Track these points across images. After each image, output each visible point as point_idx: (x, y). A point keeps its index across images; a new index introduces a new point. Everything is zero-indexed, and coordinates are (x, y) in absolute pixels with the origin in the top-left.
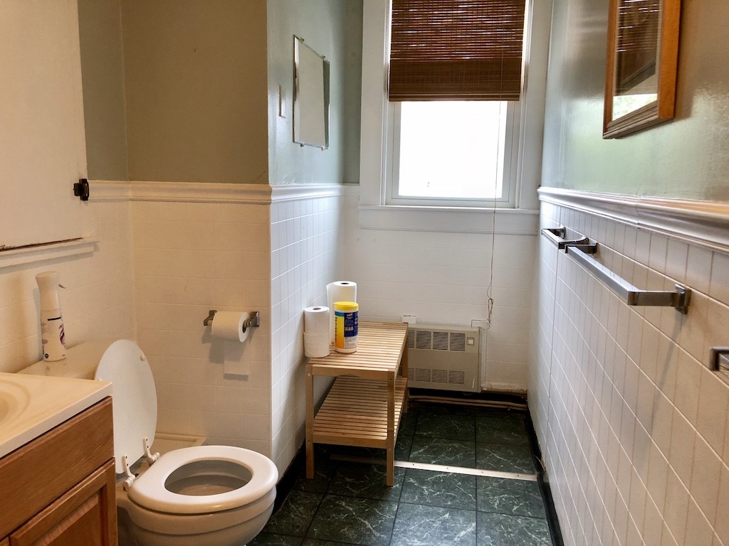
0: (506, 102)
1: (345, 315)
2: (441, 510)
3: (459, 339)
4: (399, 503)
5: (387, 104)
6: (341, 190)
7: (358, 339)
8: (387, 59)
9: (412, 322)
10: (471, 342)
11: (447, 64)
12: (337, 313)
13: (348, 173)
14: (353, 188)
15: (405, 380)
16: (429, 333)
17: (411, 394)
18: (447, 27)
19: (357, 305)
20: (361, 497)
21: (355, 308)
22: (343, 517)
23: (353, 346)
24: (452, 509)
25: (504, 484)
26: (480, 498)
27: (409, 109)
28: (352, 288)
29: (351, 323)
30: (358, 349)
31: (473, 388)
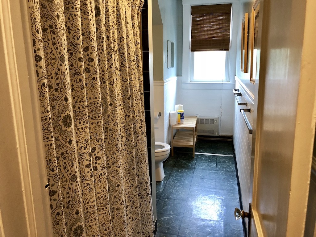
0: (225, 51)
1: (181, 113)
2: (207, 162)
3: (212, 121)
4: (196, 160)
5: (190, 53)
6: (177, 78)
7: (184, 120)
8: (190, 39)
9: (198, 117)
10: (216, 121)
11: (208, 40)
12: (178, 113)
13: (179, 74)
14: (180, 78)
15: (196, 133)
16: (203, 119)
17: (198, 137)
18: (207, 30)
19: (183, 111)
20: (186, 159)
21: (183, 112)
22: (182, 163)
23: (183, 122)
24: (210, 162)
25: (224, 157)
26: (218, 160)
27: (197, 54)
28: (182, 106)
29: (182, 116)
30: (184, 123)
31: (216, 135)
